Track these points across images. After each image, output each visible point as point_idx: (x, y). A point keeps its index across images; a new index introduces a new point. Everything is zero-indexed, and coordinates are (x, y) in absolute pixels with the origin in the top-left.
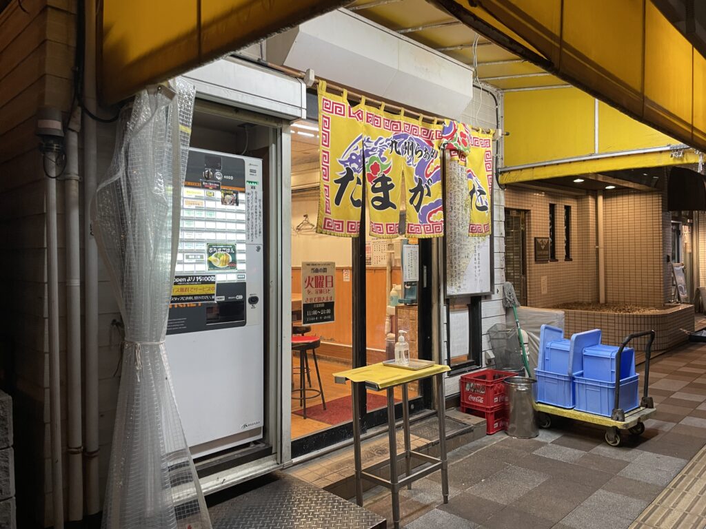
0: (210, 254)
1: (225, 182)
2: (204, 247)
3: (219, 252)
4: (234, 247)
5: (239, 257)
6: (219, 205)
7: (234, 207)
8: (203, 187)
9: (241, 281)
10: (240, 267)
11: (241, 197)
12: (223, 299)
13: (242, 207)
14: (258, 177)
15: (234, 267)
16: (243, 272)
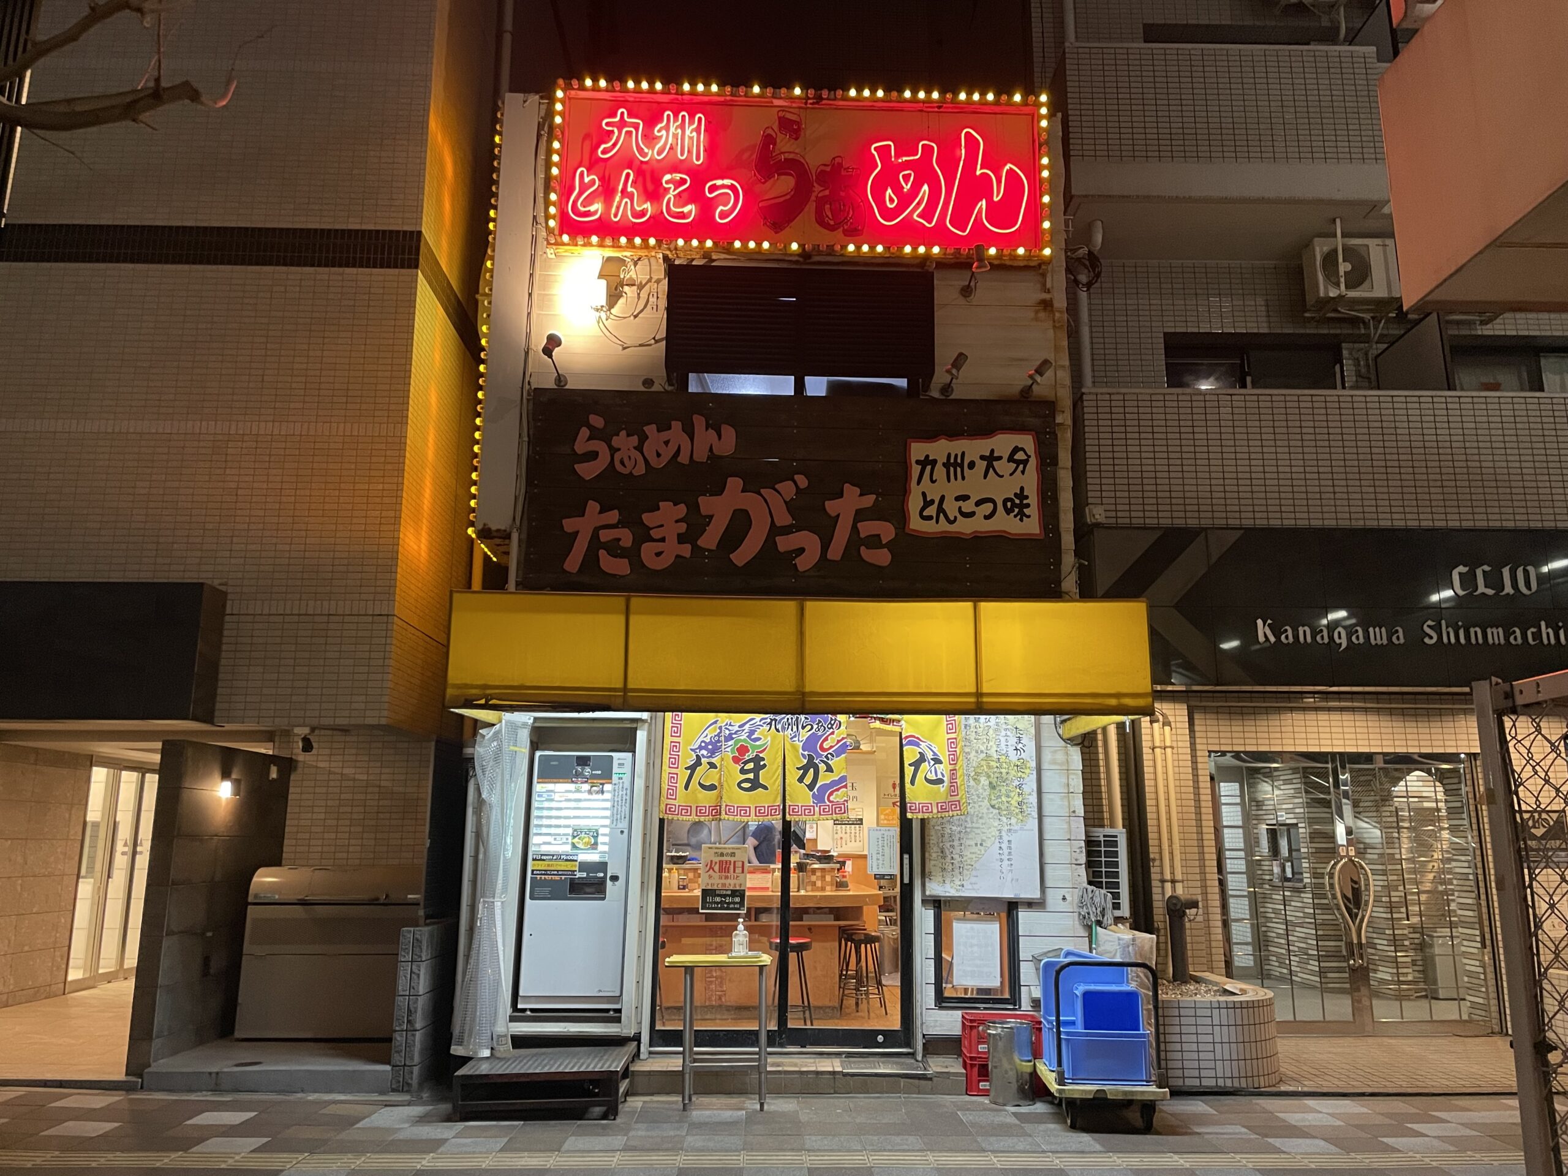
0: (574, 837)
1: (594, 777)
2: (570, 831)
3: (583, 835)
4: (597, 831)
5: (601, 839)
6: (586, 796)
7: (600, 796)
8: (573, 782)
9: (602, 860)
10: (601, 848)
11: (607, 787)
12: (584, 875)
13: (607, 796)
14: (627, 769)
15: (596, 849)
16: (605, 852)
